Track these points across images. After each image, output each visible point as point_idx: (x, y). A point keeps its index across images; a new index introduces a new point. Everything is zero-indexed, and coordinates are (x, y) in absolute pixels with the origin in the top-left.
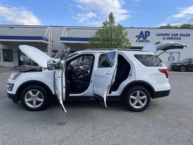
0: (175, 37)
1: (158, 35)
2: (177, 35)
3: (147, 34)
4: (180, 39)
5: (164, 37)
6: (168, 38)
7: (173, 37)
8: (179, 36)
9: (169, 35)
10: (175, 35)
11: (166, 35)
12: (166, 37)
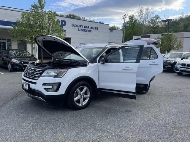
0: (87, 29)
1: (73, 25)
2: (88, 27)
3: (64, 23)
4: (91, 31)
5: (78, 28)
6: (81, 29)
7: (85, 29)
8: (90, 29)
9: (82, 26)
10: (87, 27)
11: (80, 26)
12: (80, 28)
